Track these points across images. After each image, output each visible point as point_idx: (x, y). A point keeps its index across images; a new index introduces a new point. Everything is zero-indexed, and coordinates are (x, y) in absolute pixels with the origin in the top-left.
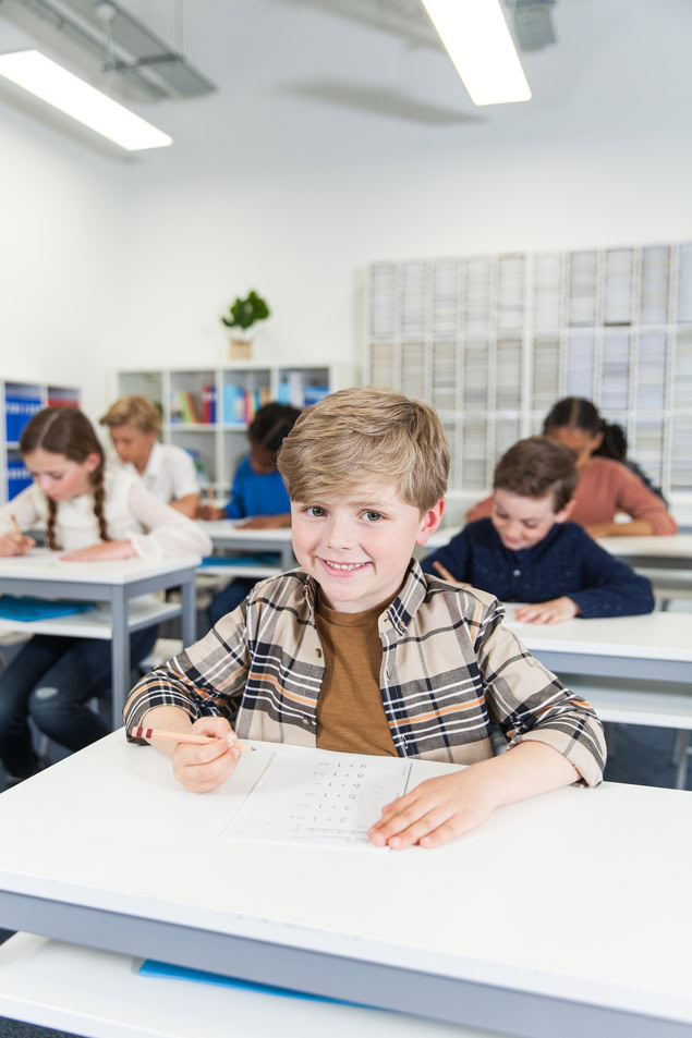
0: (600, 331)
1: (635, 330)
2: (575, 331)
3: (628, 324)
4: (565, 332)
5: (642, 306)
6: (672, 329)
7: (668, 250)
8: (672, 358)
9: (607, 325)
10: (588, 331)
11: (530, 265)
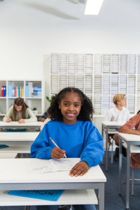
0: (111, 74)
1: (119, 74)
2: (105, 74)
3: (117, 73)
4: (103, 74)
5: (121, 69)
6: (128, 75)
8: (128, 82)
9: (112, 73)
10: (108, 74)
11: (94, 57)
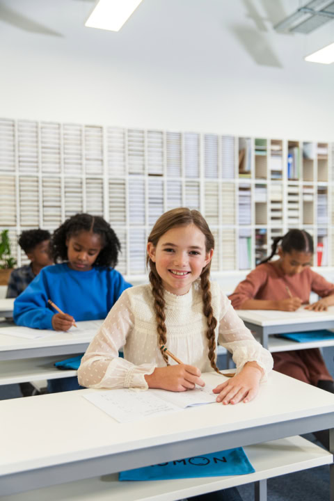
0: (147, 178)
1: (165, 178)
2: (133, 177)
3: (161, 175)
4: (128, 177)
5: (168, 165)
6: (183, 179)
7: (180, 135)
8: (184, 196)
9: (150, 175)
10: (140, 177)
11: (105, 134)
